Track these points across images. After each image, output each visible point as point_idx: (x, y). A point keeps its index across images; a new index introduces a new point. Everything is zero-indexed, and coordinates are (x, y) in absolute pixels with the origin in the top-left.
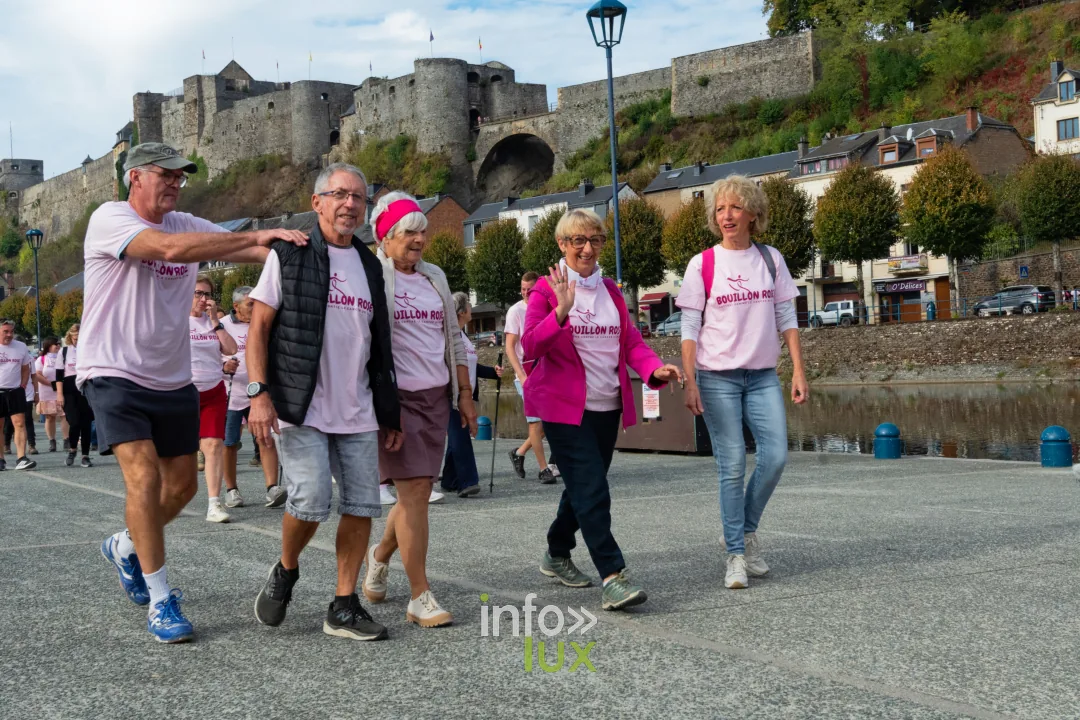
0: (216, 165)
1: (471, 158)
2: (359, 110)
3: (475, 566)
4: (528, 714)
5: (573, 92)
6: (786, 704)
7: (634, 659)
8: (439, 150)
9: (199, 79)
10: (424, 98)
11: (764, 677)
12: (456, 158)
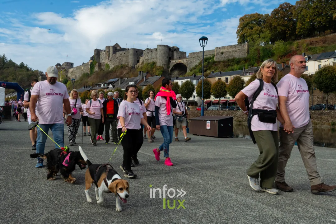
0: (112, 66)
1: (169, 68)
2: (144, 55)
5: (193, 54)
6: (240, 188)
7: (208, 178)
8: (161, 65)
9: (109, 47)
10: (159, 53)
11: (235, 183)
12: (165, 67)
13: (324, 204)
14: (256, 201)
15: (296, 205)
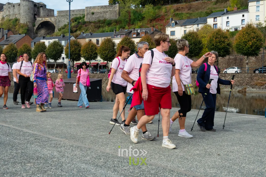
1: (34, 26)
2: (5, 10)
3: (28, 126)
4: (38, 162)
5: (61, 12)
6: (101, 159)
7: (66, 149)
8: (26, 23)
10: (22, 9)
11: (96, 153)
12: (30, 25)
13: (189, 170)
14: (117, 174)
15: (162, 174)
